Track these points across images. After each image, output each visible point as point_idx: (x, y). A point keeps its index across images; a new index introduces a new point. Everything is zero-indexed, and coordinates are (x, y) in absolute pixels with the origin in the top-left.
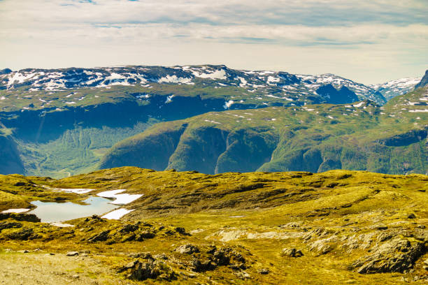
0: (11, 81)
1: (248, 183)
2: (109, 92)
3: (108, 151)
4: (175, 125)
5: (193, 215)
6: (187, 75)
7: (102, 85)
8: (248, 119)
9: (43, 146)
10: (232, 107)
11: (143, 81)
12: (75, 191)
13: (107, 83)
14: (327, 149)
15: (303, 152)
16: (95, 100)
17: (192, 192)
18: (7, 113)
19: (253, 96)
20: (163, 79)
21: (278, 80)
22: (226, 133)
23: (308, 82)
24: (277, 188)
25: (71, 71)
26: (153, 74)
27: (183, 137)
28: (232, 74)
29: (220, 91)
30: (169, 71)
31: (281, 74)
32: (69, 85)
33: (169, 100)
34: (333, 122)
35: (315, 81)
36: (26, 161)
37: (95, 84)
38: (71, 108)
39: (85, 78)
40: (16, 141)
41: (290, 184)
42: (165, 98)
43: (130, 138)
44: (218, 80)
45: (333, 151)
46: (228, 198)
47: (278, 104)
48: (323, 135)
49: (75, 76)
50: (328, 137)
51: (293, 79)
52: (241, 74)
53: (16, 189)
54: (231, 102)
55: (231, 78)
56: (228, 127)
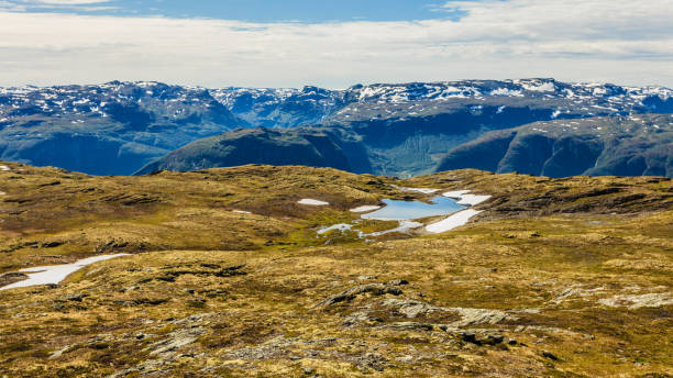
0: (362, 95)
1: (602, 187)
2: (445, 103)
3: (444, 155)
4: (505, 132)
5: (545, 219)
6: (518, 87)
7: (440, 97)
8: (574, 127)
9: (388, 151)
10: (559, 117)
11: (477, 93)
12: (421, 190)
13: (445, 95)
14: (651, 156)
15: (627, 158)
16: (434, 110)
17: (543, 194)
18: (359, 122)
19: (580, 106)
20: (495, 92)
21: (604, 92)
22: (553, 140)
23: (634, 93)
24: (635, 193)
25: (413, 85)
26: (486, 87)
27: (511, 144)
28: (560, 87)
29: (548, 102)
30: (501, 84)
31: (607, 86)
32: (411, 97)
33: (500, 110)
34: (659, 131)
35: (641, 91)
36: (375, 164)
37: (433, 97)
38: (413, 118)
39: (426, 91)
40: (367, 147)
41: (648, 188)
42: (496, 108)
43: (464, 144)
44: (547, 92)
45: (658, 159)
46: (582, 202)
47: (604, 114)
48: (648, 143)
49: (416, 90)
50: (652, 145)
51: (620, 91)
52: (568, 87)
53: (368, 187)
54: (558, 112)
55: (559, 90)
56: (555, 135)
